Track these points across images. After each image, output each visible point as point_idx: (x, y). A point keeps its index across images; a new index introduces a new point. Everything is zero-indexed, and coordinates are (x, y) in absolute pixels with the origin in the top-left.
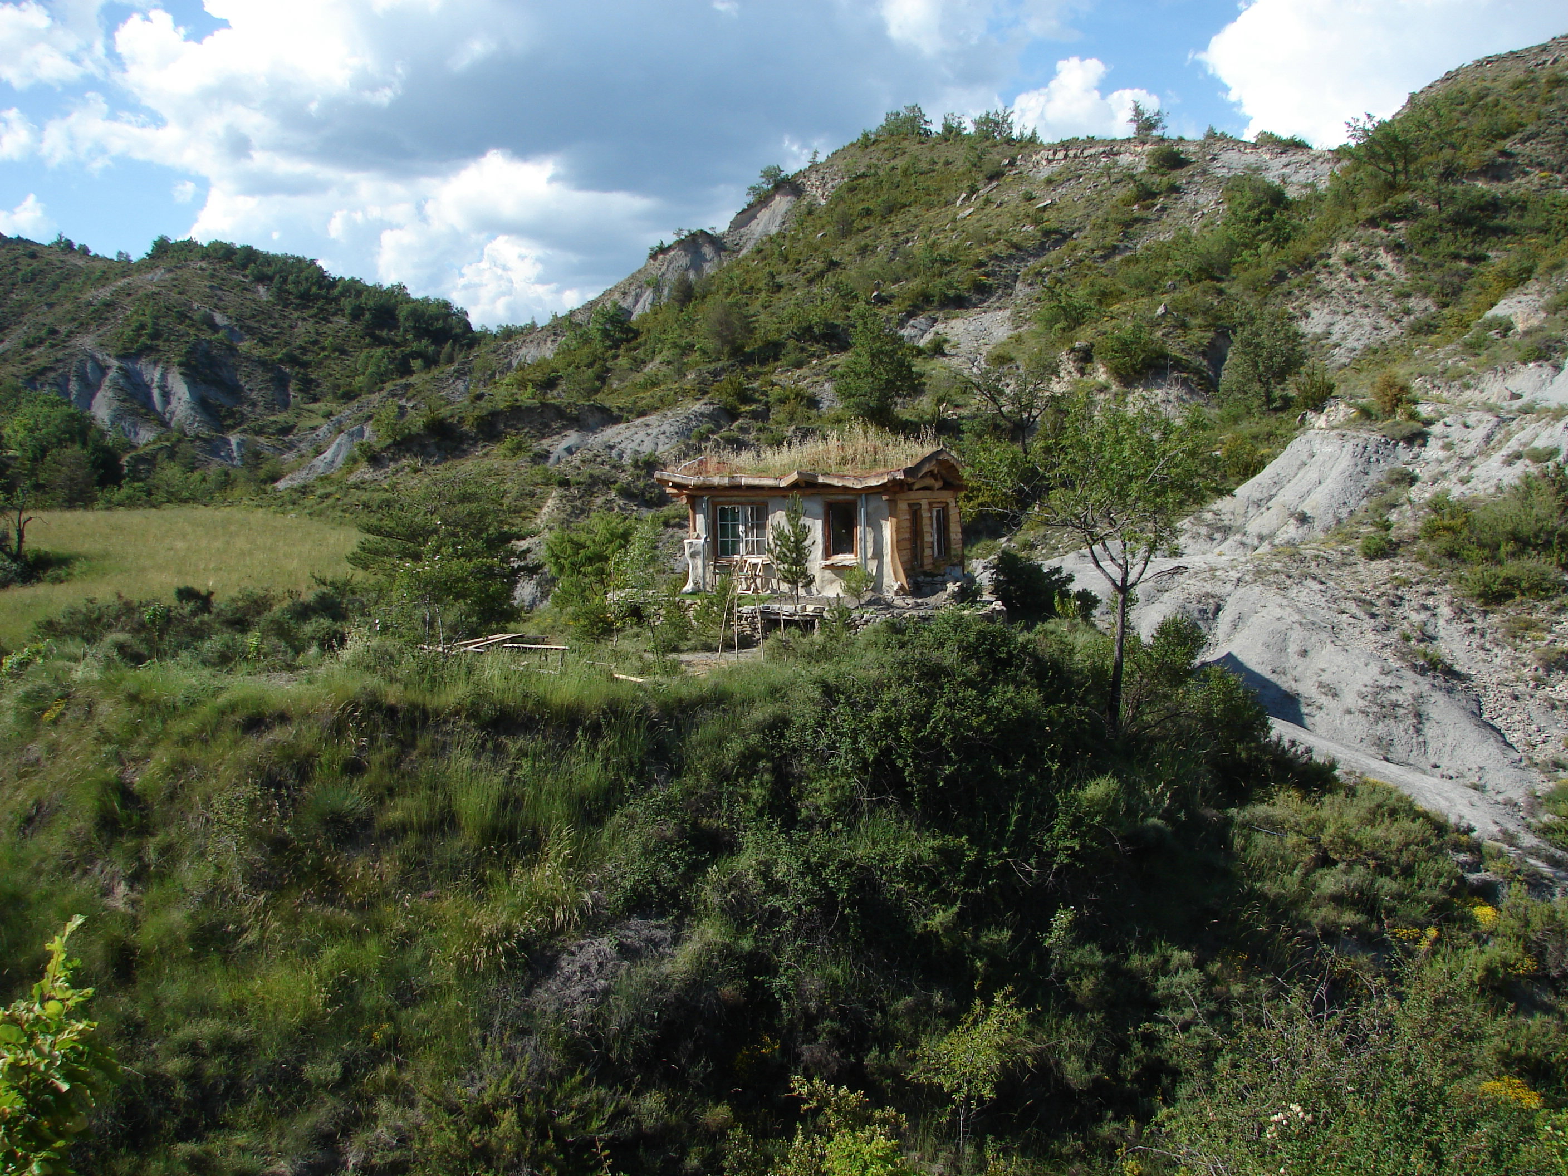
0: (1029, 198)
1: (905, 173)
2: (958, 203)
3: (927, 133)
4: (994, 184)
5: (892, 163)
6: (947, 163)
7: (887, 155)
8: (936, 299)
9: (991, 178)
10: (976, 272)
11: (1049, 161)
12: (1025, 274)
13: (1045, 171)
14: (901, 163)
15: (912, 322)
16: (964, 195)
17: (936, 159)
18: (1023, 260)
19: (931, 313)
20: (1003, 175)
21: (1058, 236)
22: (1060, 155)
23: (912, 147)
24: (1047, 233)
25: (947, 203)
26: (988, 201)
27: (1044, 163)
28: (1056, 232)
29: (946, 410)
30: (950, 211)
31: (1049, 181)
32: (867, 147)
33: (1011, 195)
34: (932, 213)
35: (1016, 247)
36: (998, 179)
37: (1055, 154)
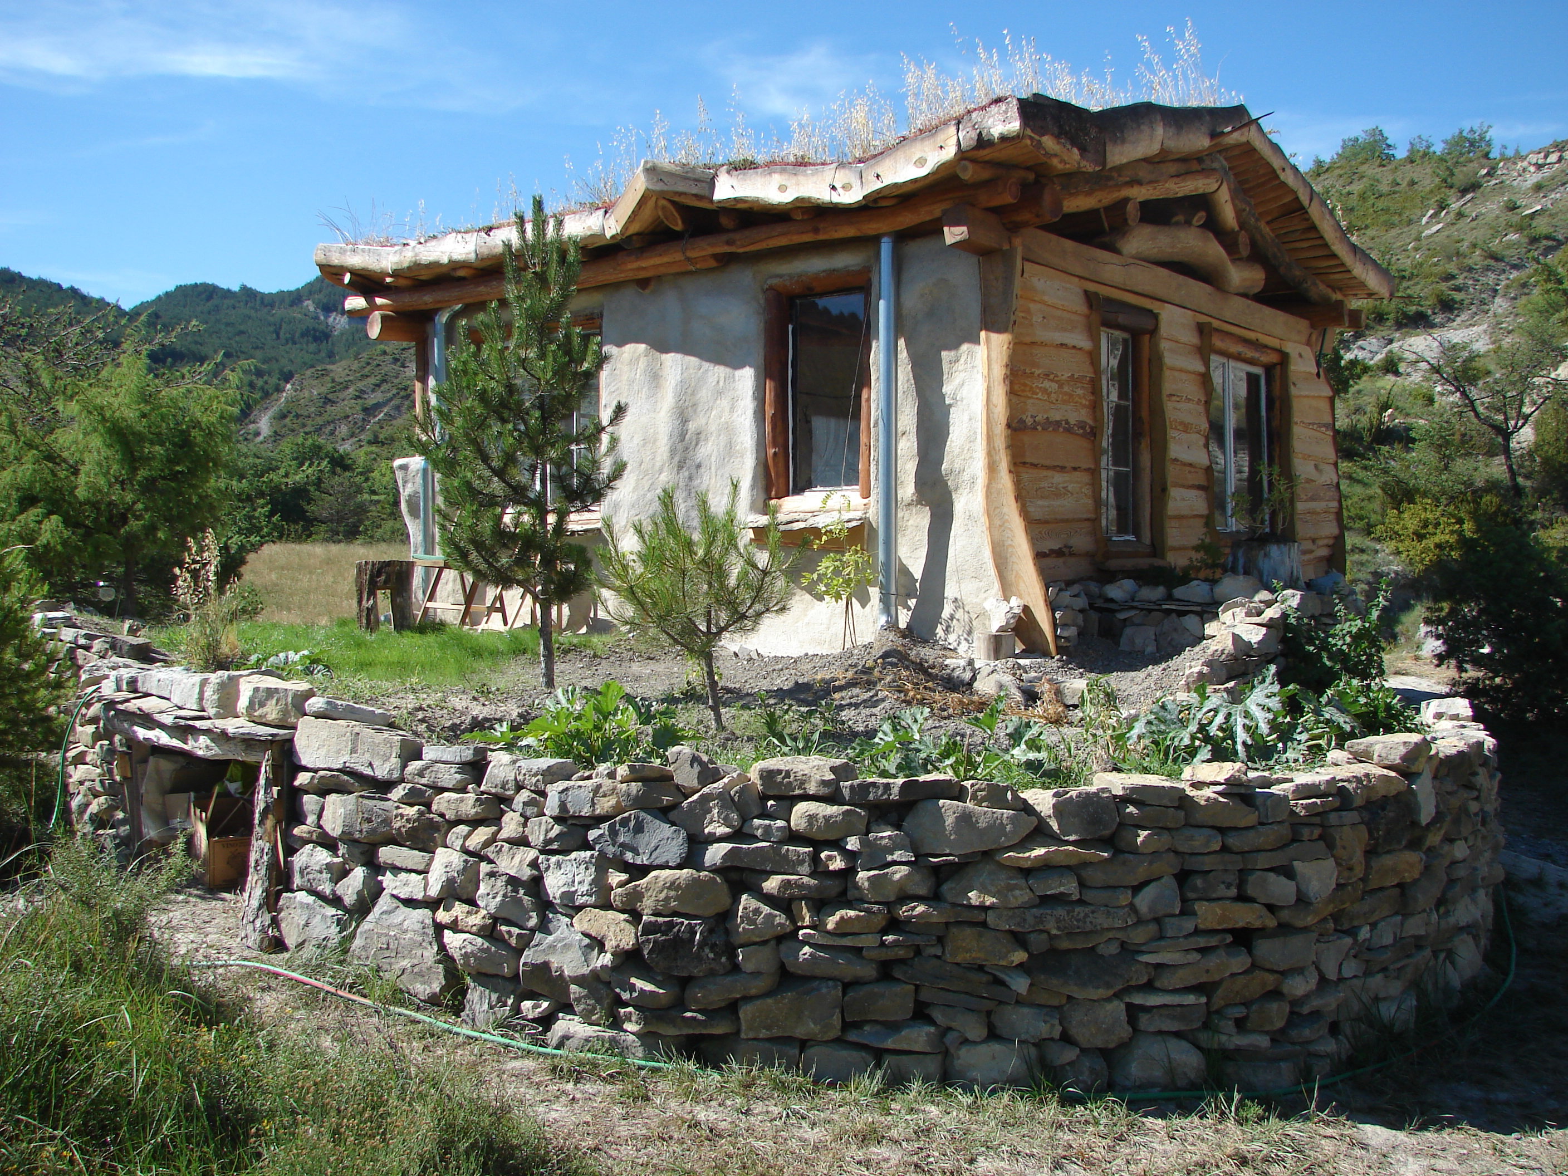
0: (1512, 207)
1: (1363, 197)
2: (1424, 220)
3: (1390, 158)
4: (1469, 196)
5: (1348, 188)
6: (1412, 183)
7: (1341, 182)
8: (1391, 316)
9: (1464, 192)
10: (1443, 286)
11: (1539, 167)
12: (1507, 287)
13: (1533, 178)
14: (1357, 187)
15: (1360, 343)
16: (1431, 212)
17: (1399, 181)
18: (1504, 271)
19: (1384, 334)
20: (1480, 186)
21: (1550, 243)
22: (1553, 158)
23: (1370, 170)
24: (1534, 240)
25: (1410, 222)
26: (1460, 215)
27: (1532, 169)
28: (1547, 238)
29: (1392, 417)
30: (1414, 230)
31: (1538, 187)
32: (1319, 175)
33: (1491, 207)
34: (1393, 232)
35: (1496, 257)
36: (1474, 191)
37: (1546, 157)
